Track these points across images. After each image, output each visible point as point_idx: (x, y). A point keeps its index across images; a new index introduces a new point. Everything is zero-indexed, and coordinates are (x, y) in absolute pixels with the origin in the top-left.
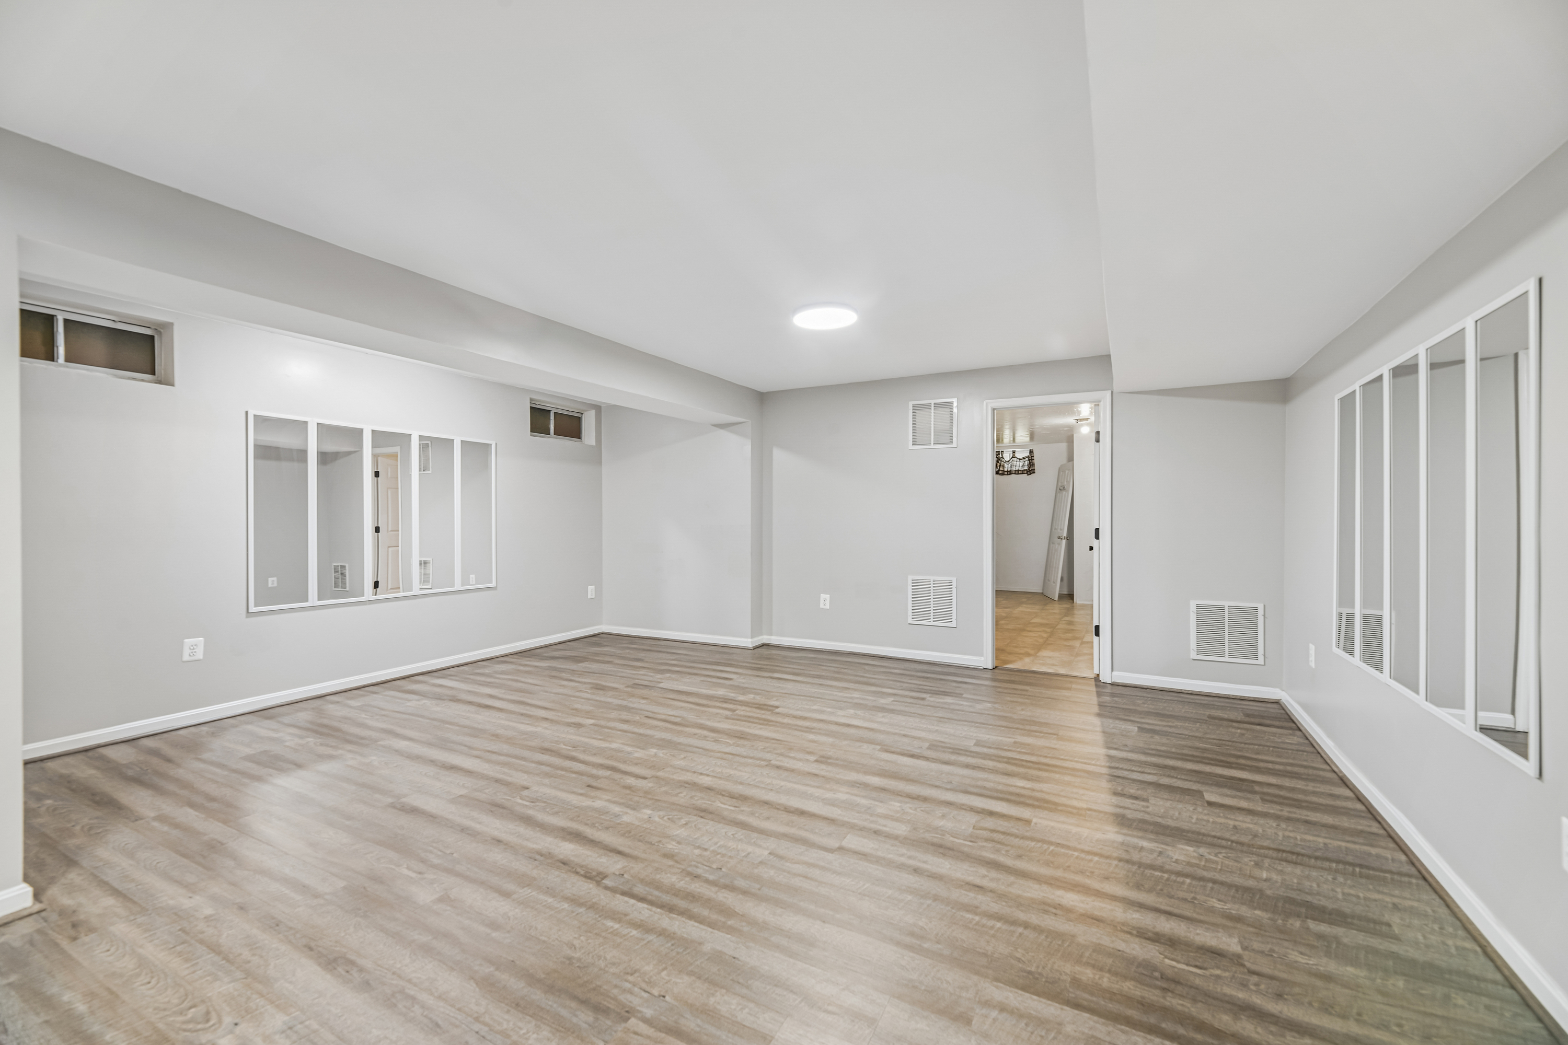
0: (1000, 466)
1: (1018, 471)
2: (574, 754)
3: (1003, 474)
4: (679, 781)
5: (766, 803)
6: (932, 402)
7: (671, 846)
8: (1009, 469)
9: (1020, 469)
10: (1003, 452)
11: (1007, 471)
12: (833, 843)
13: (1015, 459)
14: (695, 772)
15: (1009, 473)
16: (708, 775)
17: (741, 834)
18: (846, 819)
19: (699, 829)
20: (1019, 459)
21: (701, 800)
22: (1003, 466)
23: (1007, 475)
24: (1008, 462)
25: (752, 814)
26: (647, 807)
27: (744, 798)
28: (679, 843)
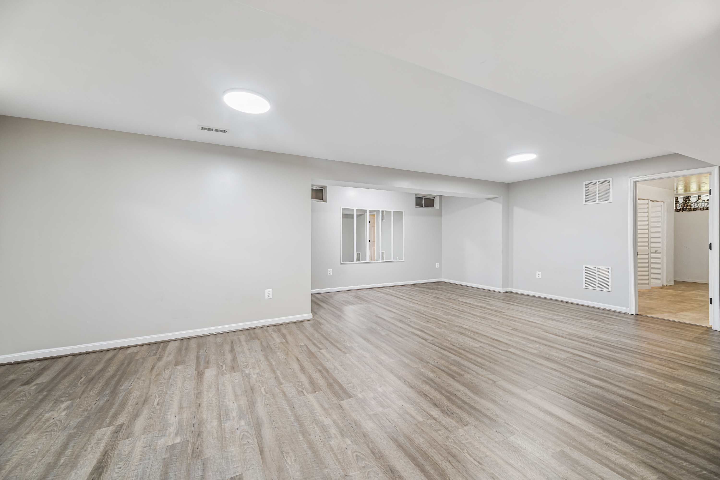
0: (687, 206)
1: (704, 208)
2: (425, 313)
3: (690, 211)
4: (456, 325)
5: (485, 336)
6: (597, 181)
7: (449, 338)
8: (696, 207)
9: (705, 207)
10: (690, 197)
11: (694, 209)
12: (505, 349)
13: (701, 201)
14: (462, 324)
15: (695, 210)
16: (467, 326)
17: (472, 340)
18: (513, 345)
19: (459, 337)
20: (704, 201)
21: (461, 330)
22: (690, 206)
23: (694, 211)
24: (694, 203)
25: (479, 337)
26: (444, 329)
27: (477, 333)
28: (451, 338)
